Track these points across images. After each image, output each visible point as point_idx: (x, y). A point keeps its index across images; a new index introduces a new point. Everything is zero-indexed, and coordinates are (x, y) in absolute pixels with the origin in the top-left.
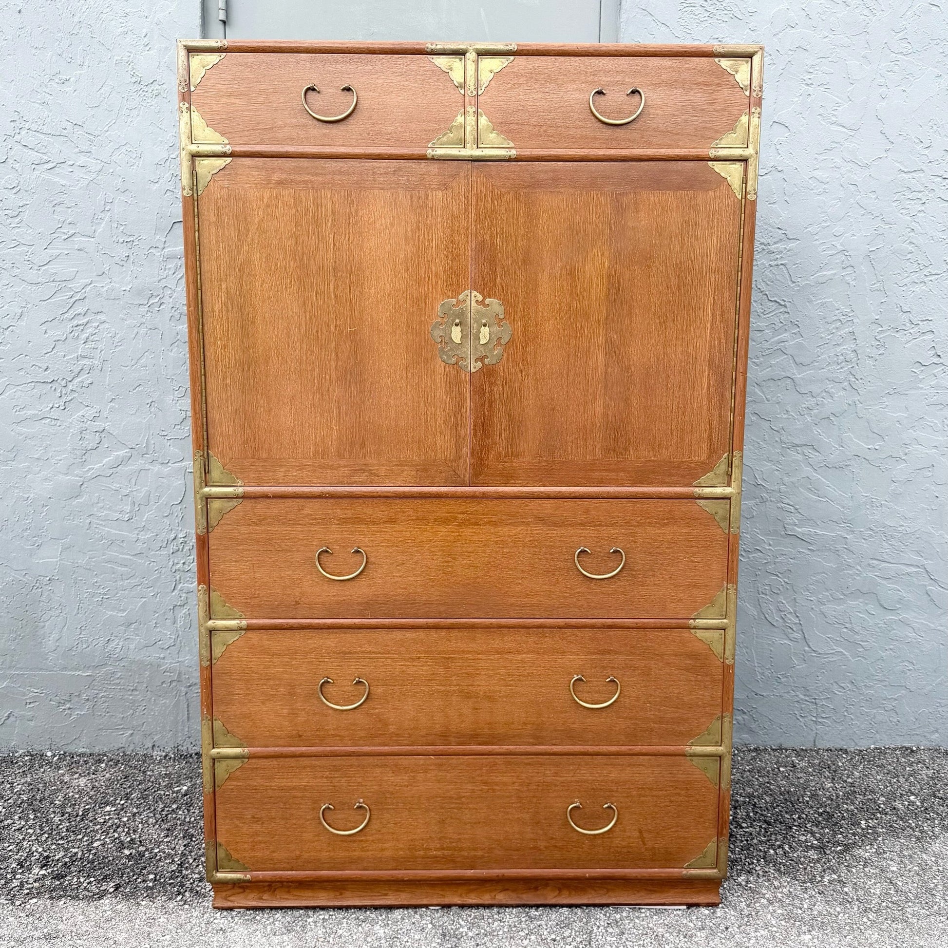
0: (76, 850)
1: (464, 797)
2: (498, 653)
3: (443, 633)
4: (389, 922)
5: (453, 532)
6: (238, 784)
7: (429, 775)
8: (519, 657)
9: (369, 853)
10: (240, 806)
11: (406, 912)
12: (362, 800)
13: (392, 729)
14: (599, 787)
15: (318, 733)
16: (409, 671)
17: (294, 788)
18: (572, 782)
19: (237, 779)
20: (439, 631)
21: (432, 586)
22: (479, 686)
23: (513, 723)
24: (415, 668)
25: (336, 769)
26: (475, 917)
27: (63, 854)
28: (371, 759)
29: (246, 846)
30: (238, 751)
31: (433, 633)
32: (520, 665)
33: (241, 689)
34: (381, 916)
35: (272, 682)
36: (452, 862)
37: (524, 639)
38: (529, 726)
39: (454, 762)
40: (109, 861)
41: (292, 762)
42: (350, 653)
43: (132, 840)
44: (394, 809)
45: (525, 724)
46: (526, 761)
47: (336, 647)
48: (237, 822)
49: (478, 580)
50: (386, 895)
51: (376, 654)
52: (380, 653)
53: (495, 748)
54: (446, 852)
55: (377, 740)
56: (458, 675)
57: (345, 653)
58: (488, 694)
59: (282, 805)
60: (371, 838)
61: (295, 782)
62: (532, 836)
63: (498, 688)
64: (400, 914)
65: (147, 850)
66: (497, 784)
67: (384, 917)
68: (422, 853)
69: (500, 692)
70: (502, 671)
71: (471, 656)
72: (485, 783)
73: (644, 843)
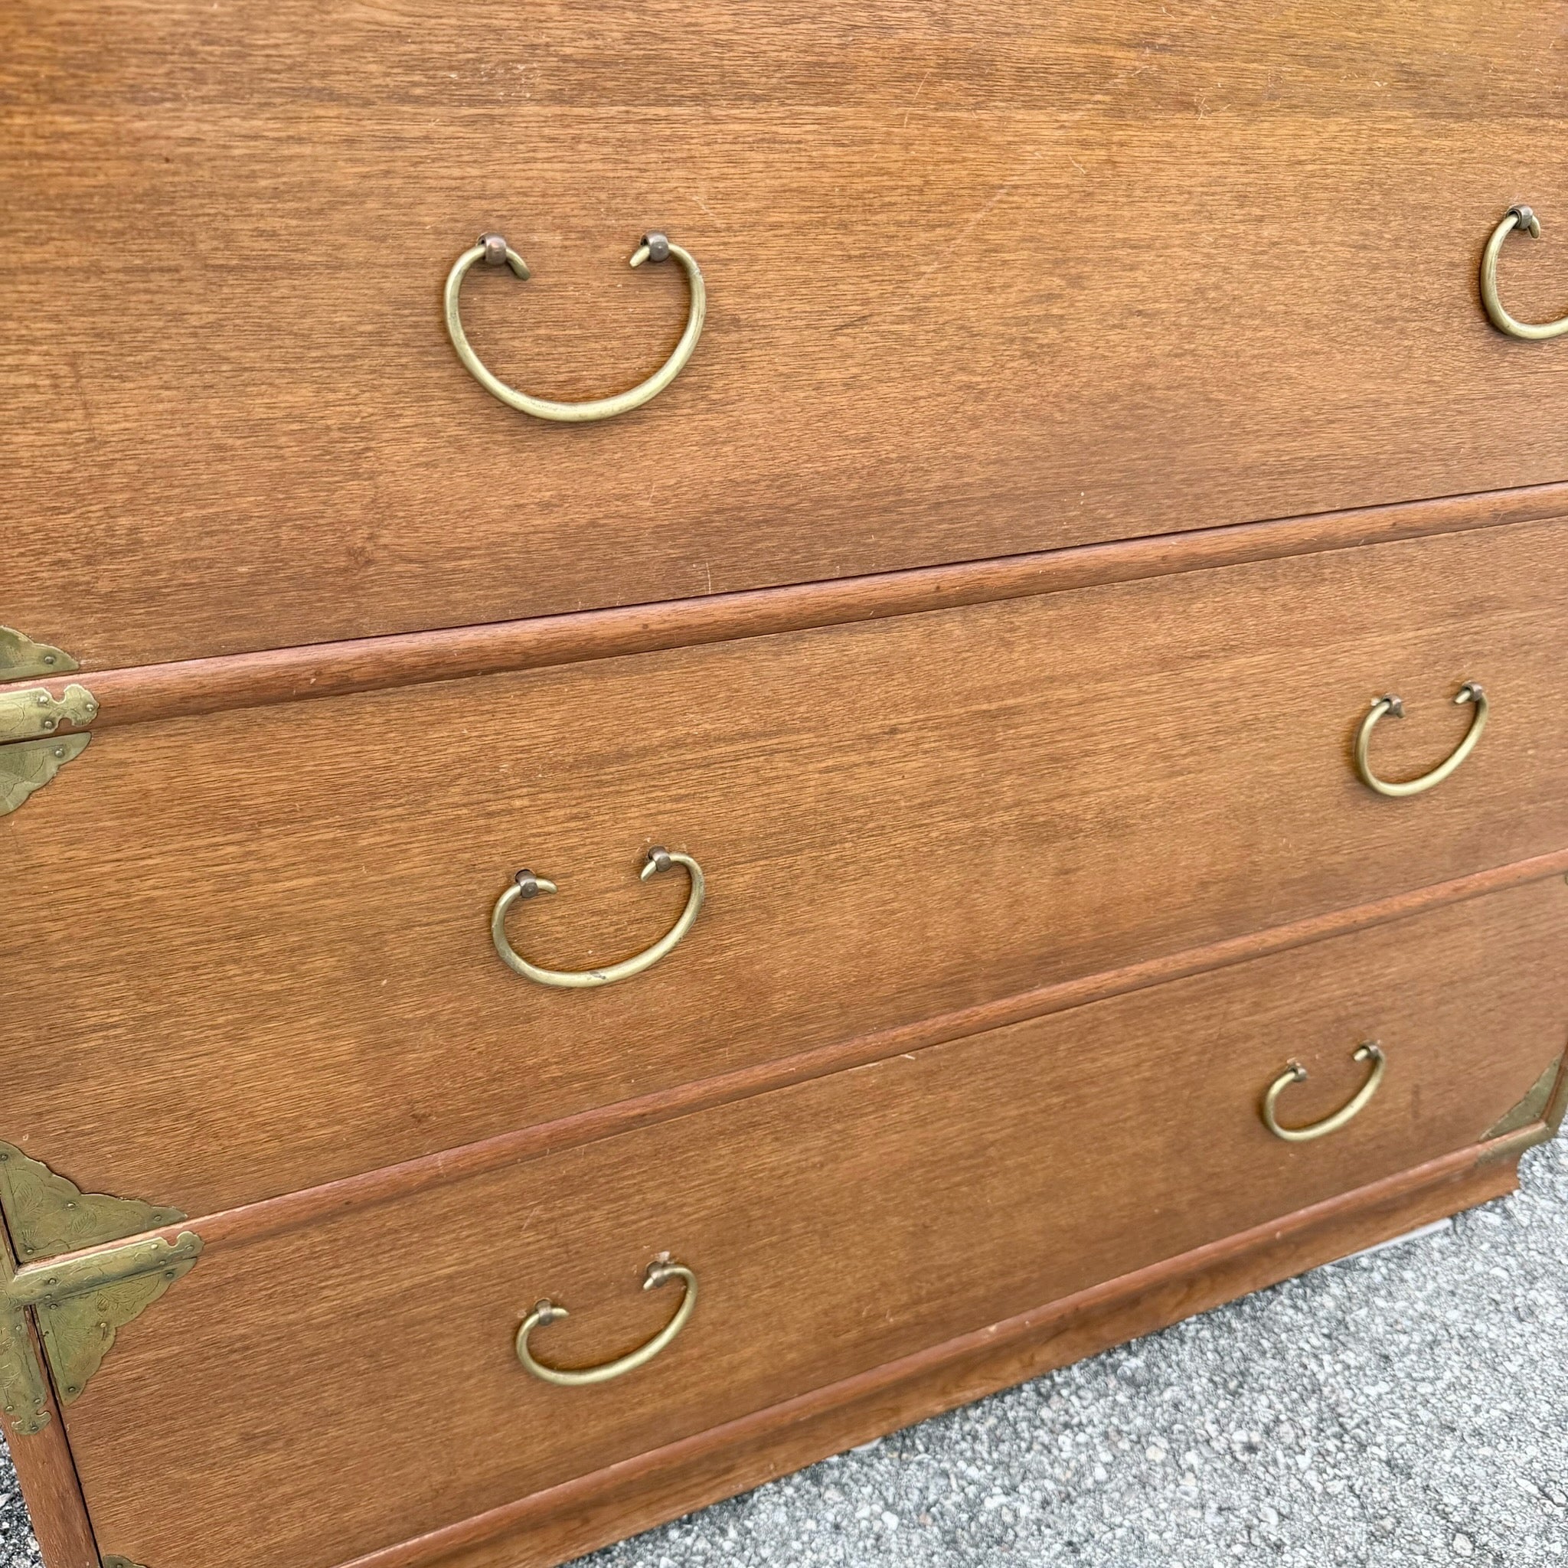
1: (992, 1144)
2: (1164, 663)
3: (987, 619)
4: (765, 1552)
6: (163, 1353)
7: (893, 1114)
8: (1227, 670)
9: (690, 1394)
10: (183, 1421)
11: (789, 1491)
12: (665, 1255)
13: (781, 1002)
14: (1352, 1010)
15: (495, 1089)
16: (854, 788)
17: (407, 1296)
18: (1292, 1015)
19: (154, 1339)
20: (974, 613)
21: (975, 422)
22: (1085, 793)
23: (1168, 893)
24: (876, 772)
25: (569, 1187)
26: (996, 1441)
28: (700, 1122)
29: (230, 1530)
30: (148, 1242)
31: (953, 625)
32: (1224, 696)
33: (110, 1003)
34: (723, 1532)
35: (265, 945)
36: (942, 1325)
37: (1256, 599)
38: (1213, 889)
39: (977, 1051)
41: (393, 1217)
42: (622, 756)
44: (772, 1245)
45: (1204, 885)
46: (1183, 993)
47: (560, 742)
48: (175, 1474)
49: (1153, 377)
50: (728, 1470)
51: (731, 740)
52: (745, 736)
53: (1107, 978)
54: (924, 1309)
55: (726, 1054)
56: (1020, 771)
57: (600, 761)
58: (1111, 814)
59: (362, 1365)
60: (695, 1352)
61: (409, 1277)
62: (1162, 1187)
63: (1142, 789)
64: (776, 1505)
66: (1091, 1081)
67: (732, 1533)
68: (853, 1334)
69: (1148, 800)
70: (1167, 728)
71: (1071, 693)
72: (1059, 1087)
73: (1416, 1115)
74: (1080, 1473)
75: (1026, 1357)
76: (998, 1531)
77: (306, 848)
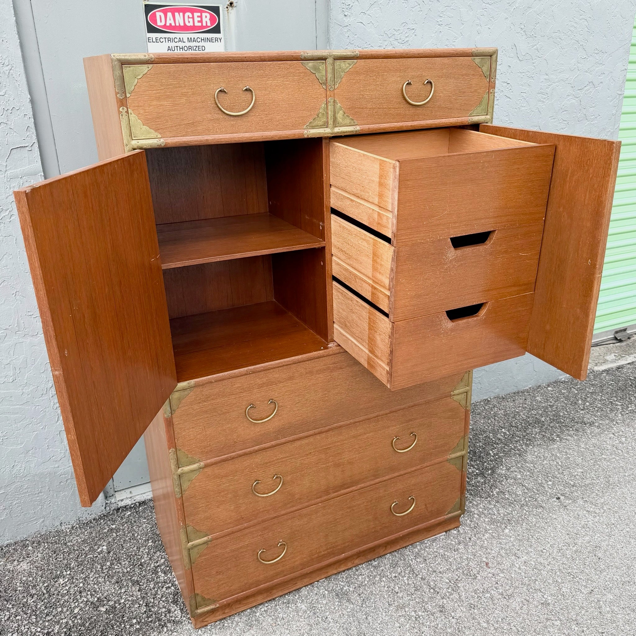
0: (66, 620)
1: (338, 519)
2: (354, 437)
3: (323, 435)
4: (303, 598)
5: (327, 376)
6: (206, 557)
7: (318, 514)
8: (365, 436)
9: (287, 567)
10: (208, 569)
11: (308, 588)
12: (281, 540)
13: (297, 496)
14: (406, 490)
15: (253, 513)
16: (305, 462)
17: (241, 548)
18: (393, 492)
19: (205, 555)
20: (321, 435)
21: (317, 411)
22: (344, 458)
23: (363, 472)
24: (309, 459)
25: (265, 529)
26: (347, 578)
27: (58, 626)
28: (285, 517)
29: (214, 589)
30: (205, 539)
31: (318, 437)
32: (366, 440)
33: (203, 503)
34: (296, 596)
35: (222, 494)
36: (333, 554)
37: (368, 426)
38: (371, 471)
39: (332, 502)
40: (95, 620)
41: (239, 534)
42: (270, 462)
43: (98, 599)
44: (299, 539)
45: (369, 471)
46: (370, 489)
47: (261, 461)
48: (207, 578)
49: (343, 400)
50: (296, 583)
51: (285, 458)
52: (287, 457)
53: (354, 488)
54: (329, 551)
55: (289, 506)
56: (332, 456)
57: (267, 463)
58: (349, 461)
59: (234, 560)
60: (288, 558)
61: (241, 544)
62: (373, 526)
63: (354, 456)
64: (305, 591)
65: (115, 602)
66: (355, 506)
67: (297, 596)
68: (316, 556)
69: (356, 458)
70: (357, 446)
71: (339, 444)
72: (349, 508)
73: (427, 510)
74: (362, 583)
75: (352, 562)
76: (346, 593)
77: (228, 480)
